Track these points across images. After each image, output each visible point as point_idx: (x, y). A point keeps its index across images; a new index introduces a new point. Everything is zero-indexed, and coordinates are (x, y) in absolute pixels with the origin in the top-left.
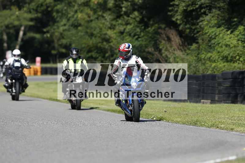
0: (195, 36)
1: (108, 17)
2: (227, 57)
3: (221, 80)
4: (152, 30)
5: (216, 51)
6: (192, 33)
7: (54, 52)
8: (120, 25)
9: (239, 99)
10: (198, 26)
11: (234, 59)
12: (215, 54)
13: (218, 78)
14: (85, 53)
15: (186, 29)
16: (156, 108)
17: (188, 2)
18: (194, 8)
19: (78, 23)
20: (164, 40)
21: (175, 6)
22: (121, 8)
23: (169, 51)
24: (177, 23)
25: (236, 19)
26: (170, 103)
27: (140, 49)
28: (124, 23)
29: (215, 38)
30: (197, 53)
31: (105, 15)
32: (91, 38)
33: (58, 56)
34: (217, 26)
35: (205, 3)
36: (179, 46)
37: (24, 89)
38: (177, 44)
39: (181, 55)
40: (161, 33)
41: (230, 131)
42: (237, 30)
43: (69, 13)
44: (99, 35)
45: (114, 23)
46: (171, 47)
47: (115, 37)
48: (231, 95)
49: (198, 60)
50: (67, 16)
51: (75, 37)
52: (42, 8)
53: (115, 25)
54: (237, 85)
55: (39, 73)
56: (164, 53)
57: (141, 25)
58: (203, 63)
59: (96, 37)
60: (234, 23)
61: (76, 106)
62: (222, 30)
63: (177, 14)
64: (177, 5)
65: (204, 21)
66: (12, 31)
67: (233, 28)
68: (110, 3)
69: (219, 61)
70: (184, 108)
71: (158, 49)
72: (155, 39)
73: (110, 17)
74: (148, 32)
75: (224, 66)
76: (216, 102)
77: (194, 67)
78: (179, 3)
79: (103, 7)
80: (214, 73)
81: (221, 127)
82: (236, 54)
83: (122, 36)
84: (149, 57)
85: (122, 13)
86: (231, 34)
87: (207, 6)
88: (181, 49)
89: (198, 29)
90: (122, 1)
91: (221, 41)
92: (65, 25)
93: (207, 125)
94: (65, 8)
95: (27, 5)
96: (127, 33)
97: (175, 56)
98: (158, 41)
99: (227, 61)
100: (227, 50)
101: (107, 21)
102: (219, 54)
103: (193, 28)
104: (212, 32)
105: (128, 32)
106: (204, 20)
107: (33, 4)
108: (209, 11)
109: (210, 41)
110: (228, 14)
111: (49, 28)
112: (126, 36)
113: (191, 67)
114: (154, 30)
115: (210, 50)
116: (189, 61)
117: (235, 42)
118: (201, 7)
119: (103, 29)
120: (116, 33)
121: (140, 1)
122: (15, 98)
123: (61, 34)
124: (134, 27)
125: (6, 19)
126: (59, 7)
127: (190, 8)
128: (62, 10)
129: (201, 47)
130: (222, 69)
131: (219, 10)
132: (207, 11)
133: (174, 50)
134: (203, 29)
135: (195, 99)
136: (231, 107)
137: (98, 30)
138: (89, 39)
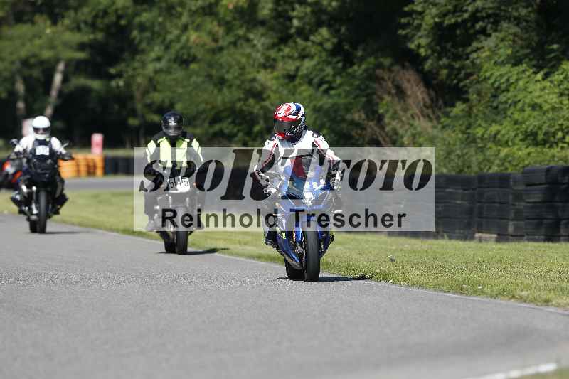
0: (461, 84)
1: (259, 41)
2: (534, 134)
3: (521, 187)
4: (360, 72)
5: (508, 119)
6: (453, 77)
7: (133, 122)
8: (286, 60)
9: (562, 232)
10: (468, 62)
11: (552, 139)
12: (508, 128)
13: (515, 182)
14: (206, 125)
15: (441, 67)
16: (370, 252)
17: (446, 5)
18: (459, 20)
19: (189, 55)
20: (389, 93)
21: (414, 16)
22: (290, 19)
23: (400, 119)
24: (418, 55)
25: (555, 46)
26: (402, 240)
27: (333, 115)
28: (296, 55)
29: (507, 90)
30: (466, 123)
31: (251, 36)
32: (220, 90)
33: (142, 131)
34: (513, 61)
35: (484, 8)
36: (424, 109)
37: (59, 207)
38: (419, 102)
39: (430, 130)
40: (383, 79)
41: (541, 305)
42: (558, 70)
43: (167, 32)
44: (238, 82)
45: (273, 53)
46: (405, 110)
47: (274, 88)
48: (545, 221)
49: (469, 140)
50: (164, 39)
51: (183, 87)
52: (106, 21)
53: (275, 60)
54: (557, 198)
55: (99, 171)
56: (389, 124)
57: (335, 60)
58: (481, 148)
59: (230, 86)
60: (552, 55)
61: (175, 245)
62: (524, 71)
63: (420, 34)
64: (421, 13)
65: (482, 50)
66: (36, 73)
67: (549, 65)
68: (263, 7)
69: (518, 144)
70: (434, 252)
71: (376, 116)
72: (369, 91)
73: (263, 39)
74: (353, 76)
75: (529, 154)
76: (511, 238)
77: (459, 157)
78: (423, 7)
79: (248, 16)
80: (504, 172)
81: (521, 298)
82: (557, 127)
83: (291, 85)
84: (353, 133)
85: (293, 31)
86: (543, 79)
87: (489, 16)
88: (428, 116)
89: (469, 68)
90: (292, 4)
91: (520, 96)
92: (159, 59)
93: (489, 291)
94: (160, 19)
95: (72, 13)
96: (302, 77)
97: (414, 132)
98: (375, 97)
99: (536, 144)
100: (534, 117)
101: (258, 51)
102: (516, 126)
103: (457, 65)
104: (501, 76)
105: (307, 75)
106: (483, 47)
107: (86, 10)
108: (494, 27)
109: (495, 96)
110: (538, 35)
111: (122, 66)
112: (300, 84)
113: (453, 156)
114: (366, 70)
115: (495, 117)
116: (446, 142)
117: (553, 99)
118: (475, 18)
119: (248, 69)
120: (277, 78)
121: (334, 4)
122: (37, 227)
123: (151, 80)
124: (319, 63)
125: (23, 45)
126: (145, 17)
127: (450, 19)
128: (153, 25)
129: (475, 110)
130: (523, 161)
131: (517, 25)
132: (489, 26)
133: (412, 116)
134: (479, 68)
135: (462, 231)
136: (543, 249)
137: (235, 71)
138: (216, 91)
